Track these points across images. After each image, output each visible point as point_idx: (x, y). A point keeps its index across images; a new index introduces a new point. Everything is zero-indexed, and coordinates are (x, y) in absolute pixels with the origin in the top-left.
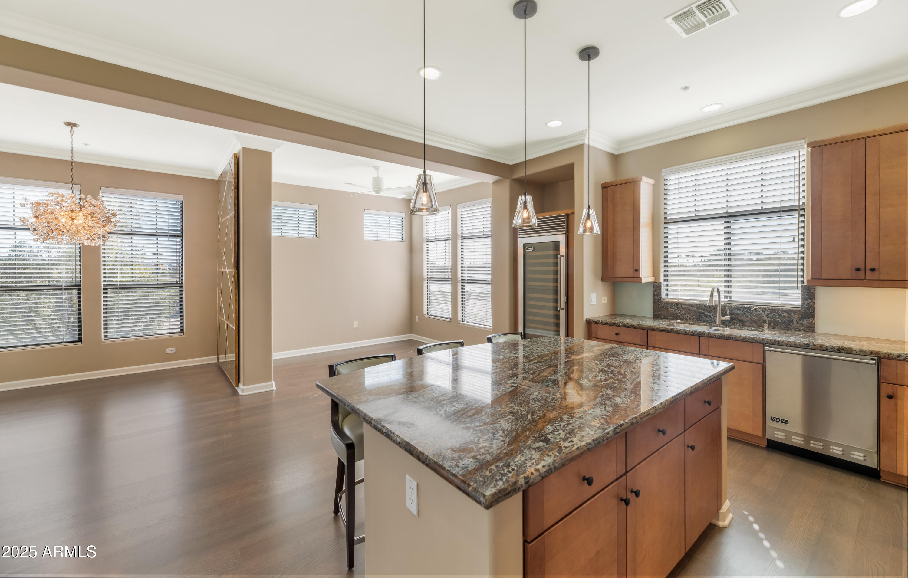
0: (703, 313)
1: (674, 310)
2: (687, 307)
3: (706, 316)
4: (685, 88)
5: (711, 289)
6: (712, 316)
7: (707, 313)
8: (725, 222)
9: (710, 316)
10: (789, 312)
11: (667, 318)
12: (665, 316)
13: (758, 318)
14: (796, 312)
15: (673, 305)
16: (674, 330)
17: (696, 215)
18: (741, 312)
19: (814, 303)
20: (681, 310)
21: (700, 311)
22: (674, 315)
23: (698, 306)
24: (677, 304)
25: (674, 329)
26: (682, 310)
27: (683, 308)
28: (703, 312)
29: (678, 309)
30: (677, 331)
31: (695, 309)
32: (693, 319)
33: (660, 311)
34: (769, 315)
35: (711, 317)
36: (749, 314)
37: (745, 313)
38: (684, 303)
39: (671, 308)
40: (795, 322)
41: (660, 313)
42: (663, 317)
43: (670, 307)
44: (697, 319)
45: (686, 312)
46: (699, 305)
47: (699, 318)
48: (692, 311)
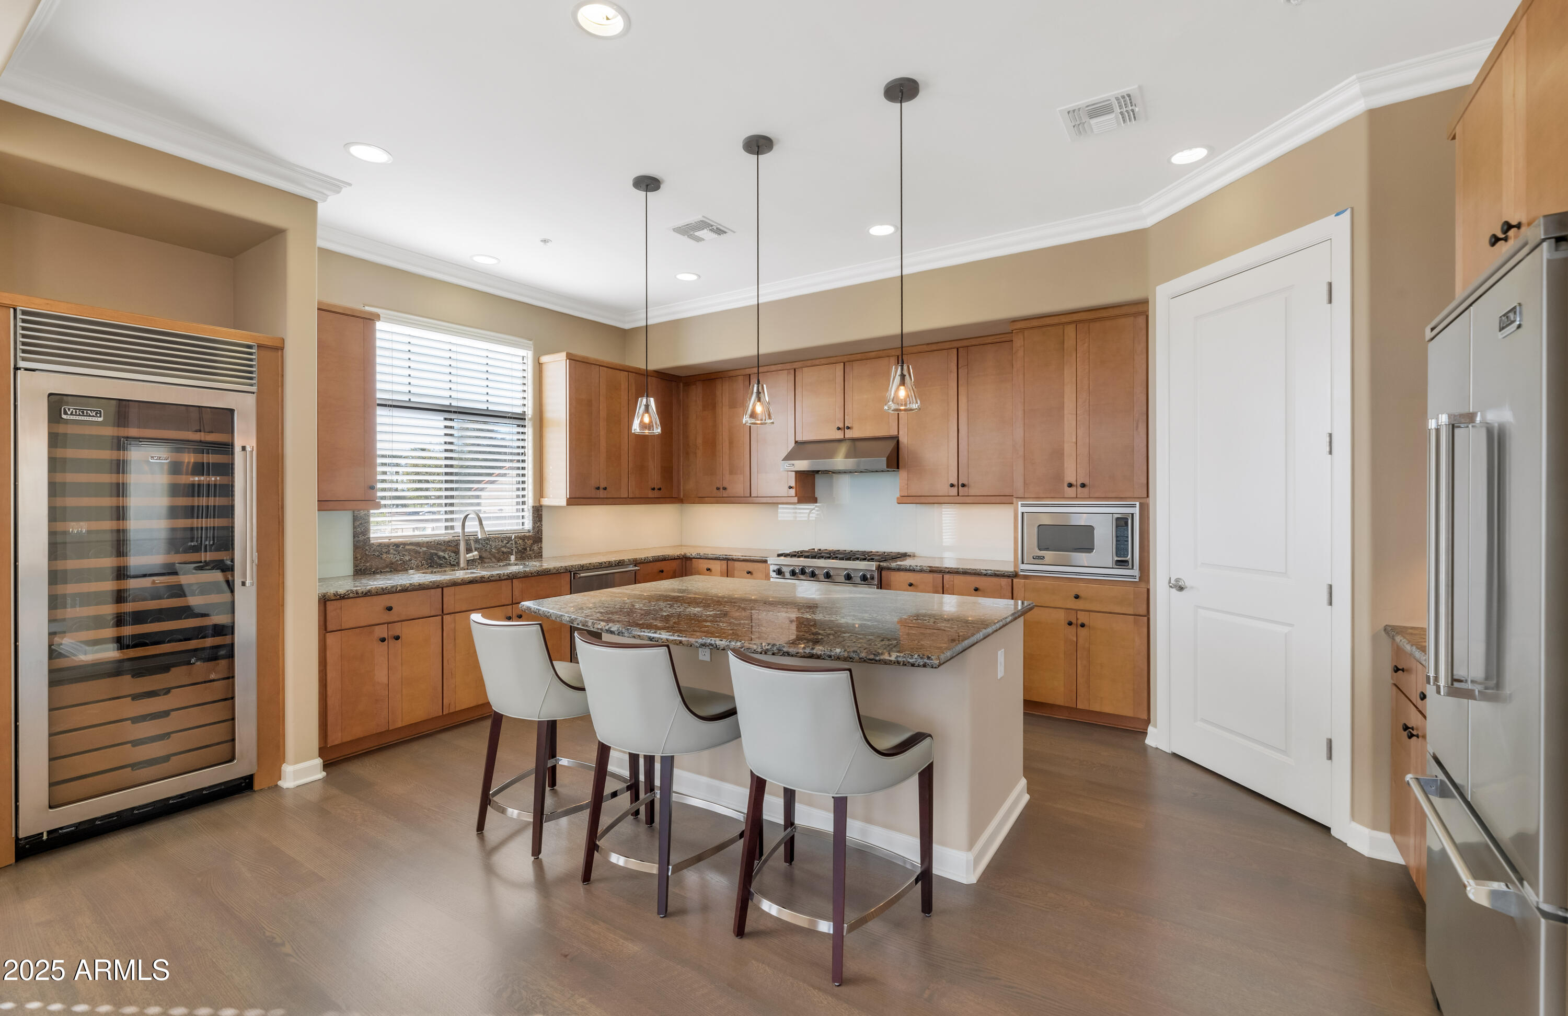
0: (436, 554)
1: (392, 556)
2: (414, 547)
3: (439, 557)
4: (545, 241)
5: (462, 516)
6: (447, 557)
7: (441, 554)
8: (446, 419)
9: (444, 557)
10: (523, 538)
11: (381, 572)
12: (377, 569)
13: (497, 550)
14: (529, 538)
15: (391, 547)
16: (484, 578)
17: (410, 399)
18: (481, 546)
19: (542, 525)
20: (404, 555)
21: (432, 551)
22: (392, 564)
23: (428, 545)
24: (397, 545)
25: (485, 576)
26: (406, 553)
27: (406, 550)
28: (435, 552)
29: (399, 553)
30: (488, 578)
31: (425, 549)
32: (422, 566)
33: (368, 562)
34: (507, 545)
35: (445, 559)
36: (489, 546)
37: (484, 546)
38: (408, 542)
39: (388, 553)
40: (528, 549)
41: (368, 564)
42: (374, 572)
43: (386, 552)
44: (428, 565)
45: (411, 556)
46: (431, 542)
47: (431, 563)
48: (420, 553)
